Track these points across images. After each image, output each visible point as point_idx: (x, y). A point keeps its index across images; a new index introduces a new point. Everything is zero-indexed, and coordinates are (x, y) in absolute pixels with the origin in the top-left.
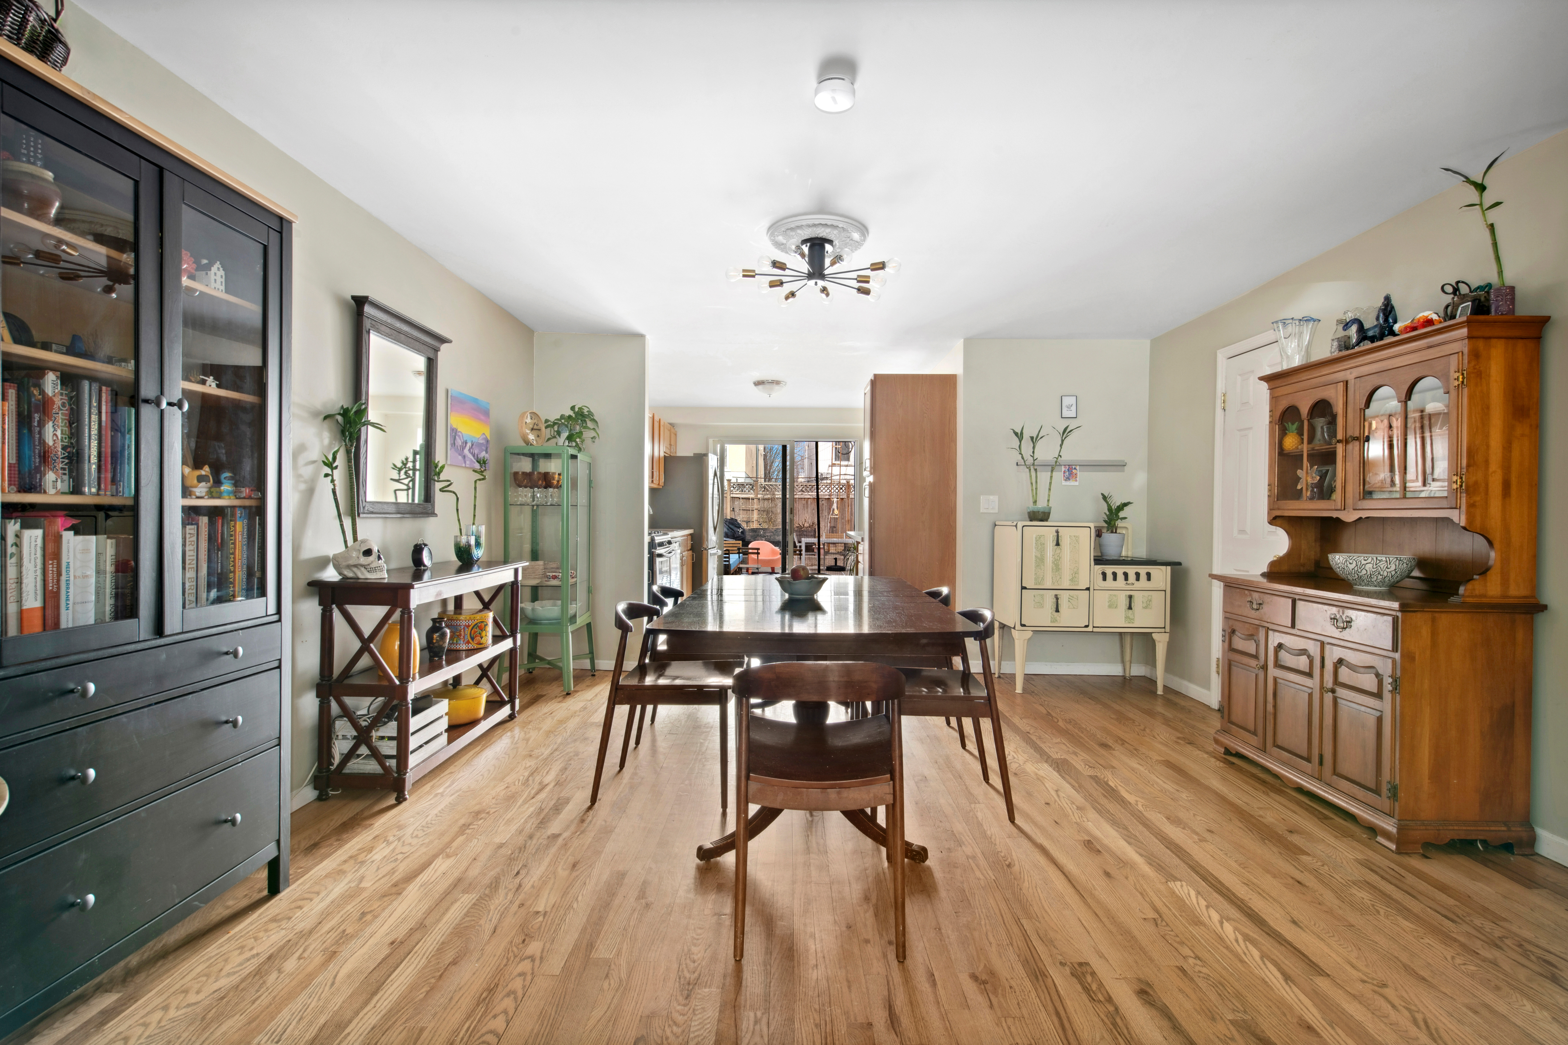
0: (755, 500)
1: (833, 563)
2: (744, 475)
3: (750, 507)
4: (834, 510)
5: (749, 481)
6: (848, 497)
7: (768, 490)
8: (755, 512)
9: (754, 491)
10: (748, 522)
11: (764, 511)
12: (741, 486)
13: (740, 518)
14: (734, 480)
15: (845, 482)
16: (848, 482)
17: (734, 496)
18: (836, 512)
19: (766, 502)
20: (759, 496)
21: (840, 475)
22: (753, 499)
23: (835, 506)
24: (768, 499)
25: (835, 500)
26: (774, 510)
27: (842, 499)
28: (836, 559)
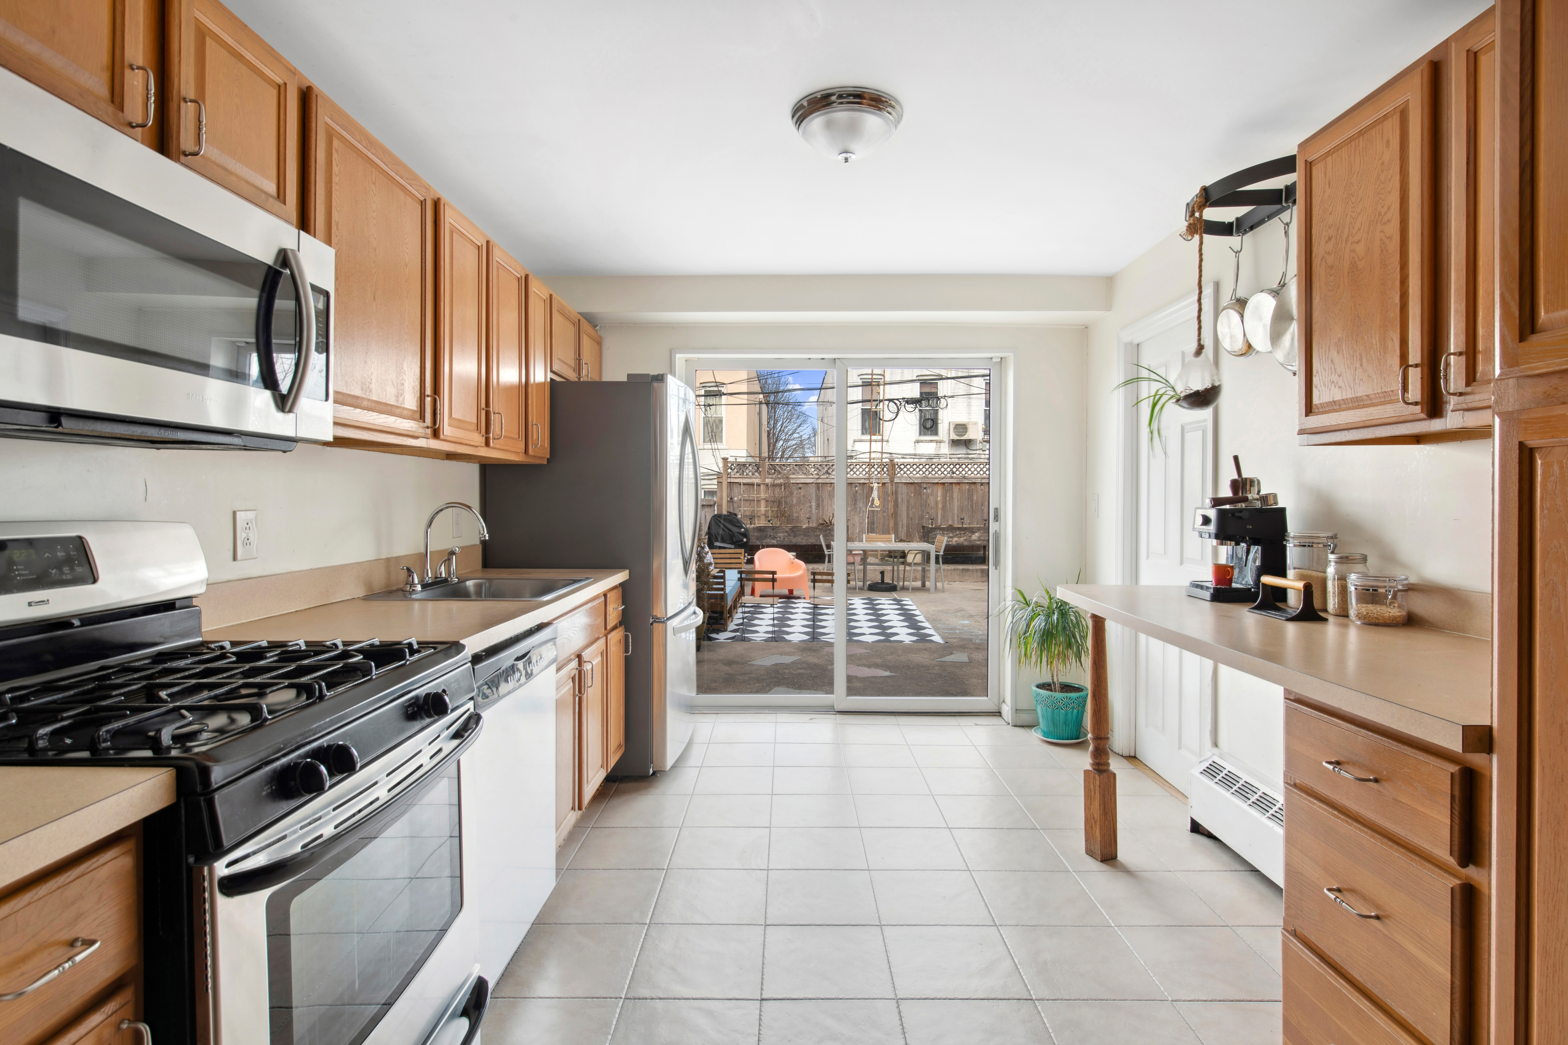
0: (762, 487)
1: (878, 579)
2: (744, 454)
3: (754, 496)
4: (873, 500)
5: (750, 460)
6: (892, 481)
7: (780, 473)
8: (763, 503)
9: (760, 473)
10: (752, 518)
11: (774, 502)
12: (742, 466)
13: (741, 513)
14: (731, 459)
15: (887, 460)
16: (891, 461)
17: (733, 480)
18: (877, 502)
19: (777, 490)
20: (768, 481)
21: (870, 452)
22: (759, 485)
23: (875, 494)
24: (780, 485)
25: (875, 485)
26: (788, 500)
27: (884, 484)
28: (882, 573)
